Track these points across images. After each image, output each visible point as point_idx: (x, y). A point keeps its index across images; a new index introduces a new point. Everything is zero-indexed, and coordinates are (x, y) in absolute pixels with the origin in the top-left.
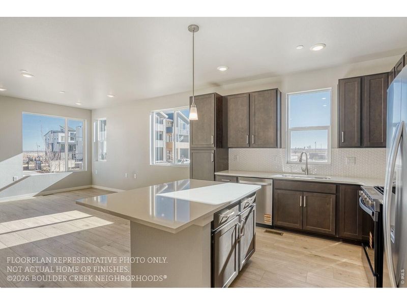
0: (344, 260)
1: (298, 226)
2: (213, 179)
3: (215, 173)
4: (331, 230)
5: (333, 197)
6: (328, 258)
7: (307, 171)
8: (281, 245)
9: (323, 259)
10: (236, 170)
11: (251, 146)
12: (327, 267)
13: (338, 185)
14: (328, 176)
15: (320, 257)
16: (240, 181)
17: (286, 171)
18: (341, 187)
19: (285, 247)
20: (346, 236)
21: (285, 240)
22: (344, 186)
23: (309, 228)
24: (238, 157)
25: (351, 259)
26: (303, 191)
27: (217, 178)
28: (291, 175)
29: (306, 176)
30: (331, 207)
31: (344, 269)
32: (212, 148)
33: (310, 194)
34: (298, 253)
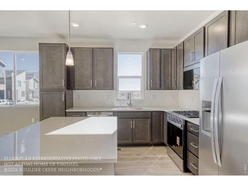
0: (160, 156)
1: (129, 141)
2: (65, 116)
3: (66, 111)
4: (148, 141)
5: (150, 119)
6: (152, 158)
7: (130, 105)
8: (124, 157)
9: (150, 158)
10: (80, 107)
11: (94, 88)
12: (155, 163)
13: (152, 112)
14: (144, 107)
15: (148, 158)
16: (89, 115)
17: (117, 106)
18: (154, 113)
19: (127, 157)
20: (156, 142)
21: (124, 153)
22: (155, 112)
23: (136, 141)
24: (81, 96)
25: (163, 155)
26: (133, 118)
27: (68, 114)
28: (121, 108)
29: (131, 108)
30: (148, 126)
31: (163, 161)
32: (63, 90)
33: (137, 120)
34: (137, 159)
